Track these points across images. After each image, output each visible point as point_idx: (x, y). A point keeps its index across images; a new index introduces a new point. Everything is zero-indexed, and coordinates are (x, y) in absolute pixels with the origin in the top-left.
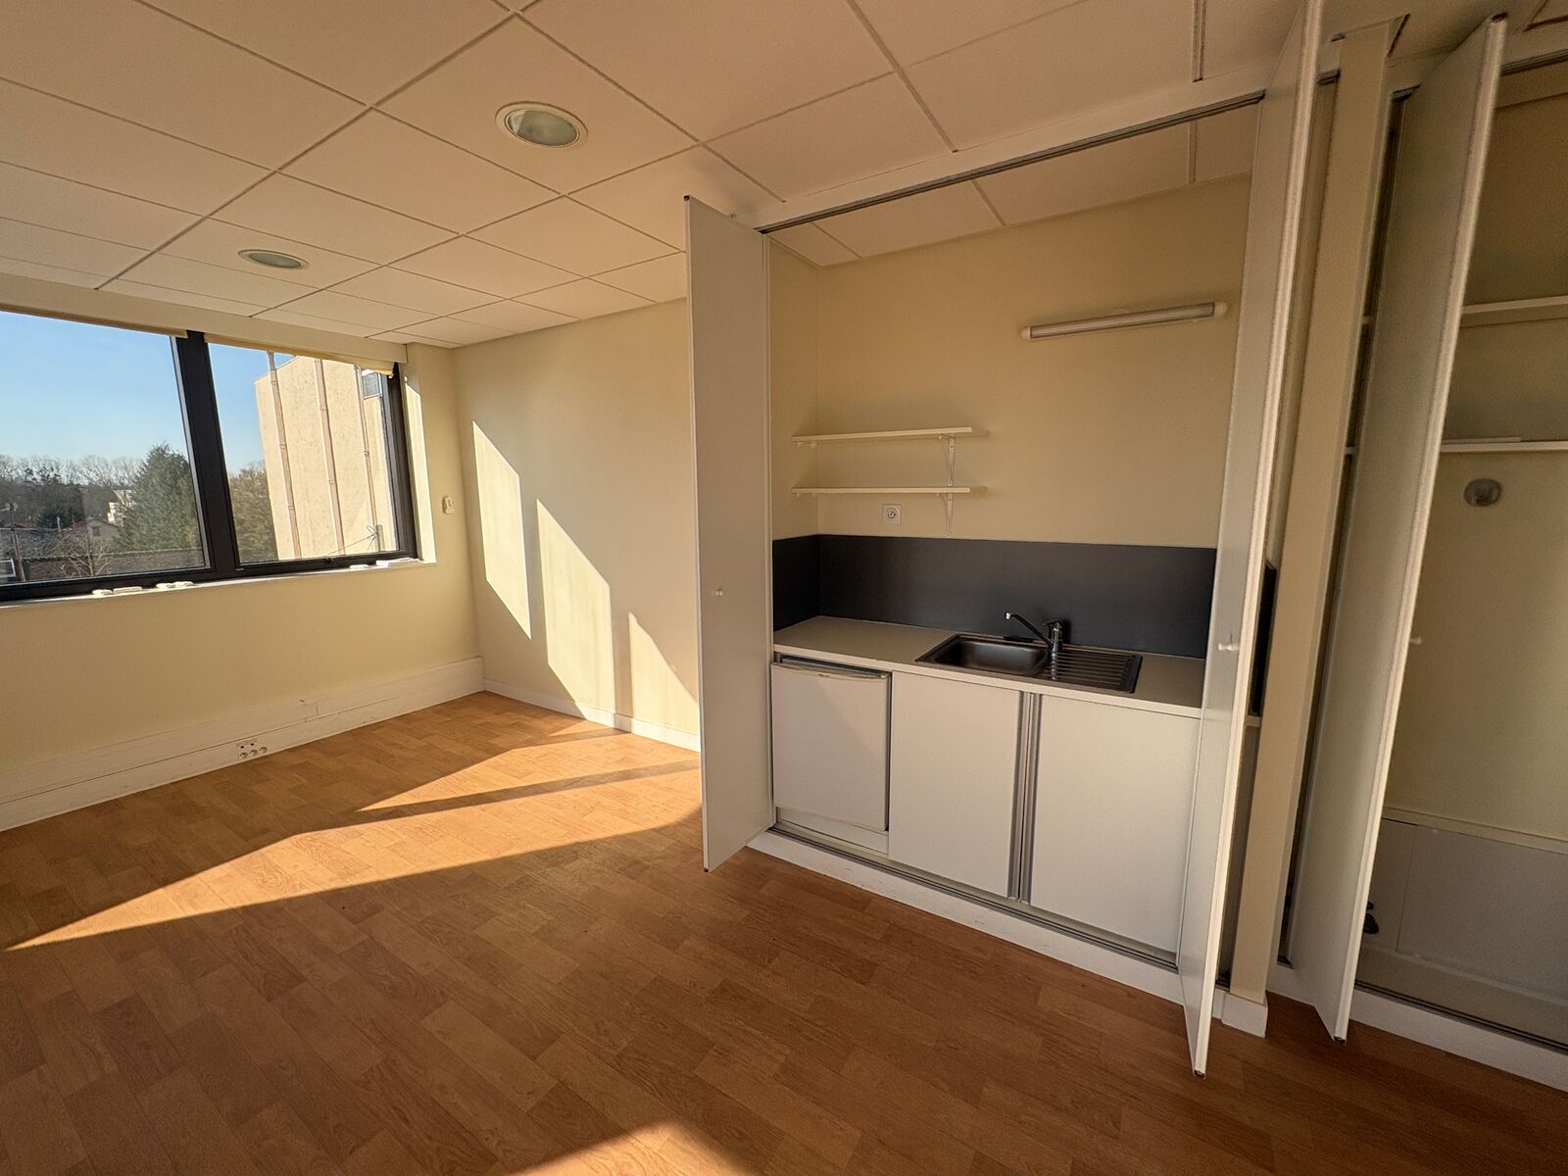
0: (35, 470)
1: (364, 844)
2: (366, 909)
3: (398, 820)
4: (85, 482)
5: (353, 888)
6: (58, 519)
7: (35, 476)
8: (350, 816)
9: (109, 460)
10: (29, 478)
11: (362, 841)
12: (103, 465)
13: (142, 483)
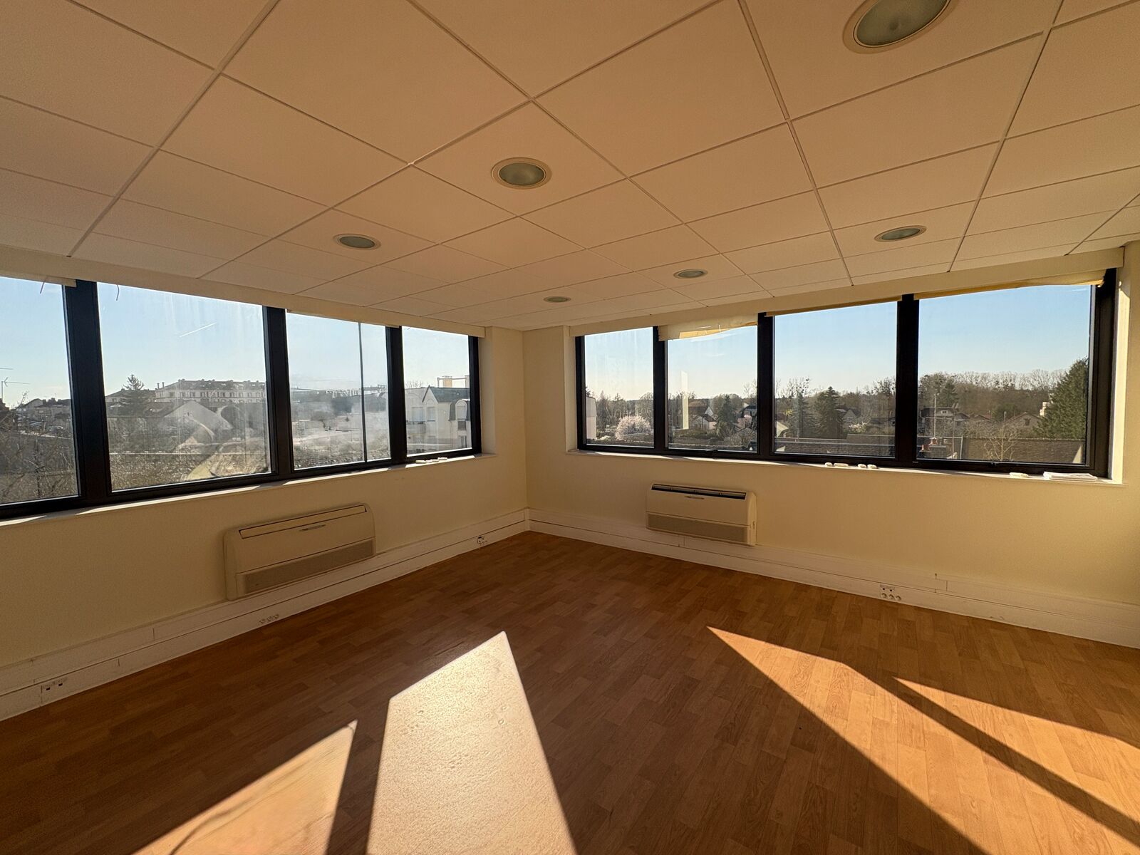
0: (1001, 381)
1: (865, 702)
2: (807, 742)
3: (908, 707)
4: (1030, 388)
5: (821, 722)
6: (1005, 413)
7: (1000, 385)
8: (885, 678)
9: (1050, 372)
10: (997, 387)
11: (868, 700)
12: (1045, 376)
13: (1062, 388)
